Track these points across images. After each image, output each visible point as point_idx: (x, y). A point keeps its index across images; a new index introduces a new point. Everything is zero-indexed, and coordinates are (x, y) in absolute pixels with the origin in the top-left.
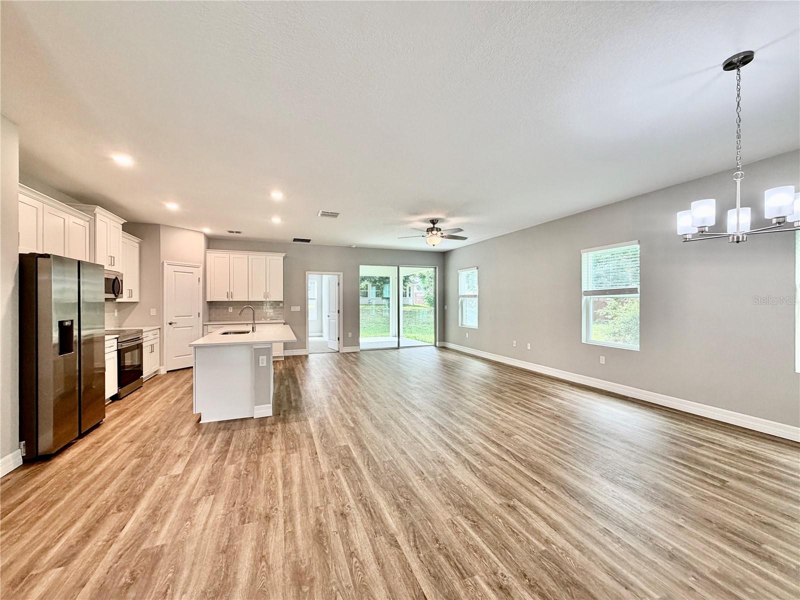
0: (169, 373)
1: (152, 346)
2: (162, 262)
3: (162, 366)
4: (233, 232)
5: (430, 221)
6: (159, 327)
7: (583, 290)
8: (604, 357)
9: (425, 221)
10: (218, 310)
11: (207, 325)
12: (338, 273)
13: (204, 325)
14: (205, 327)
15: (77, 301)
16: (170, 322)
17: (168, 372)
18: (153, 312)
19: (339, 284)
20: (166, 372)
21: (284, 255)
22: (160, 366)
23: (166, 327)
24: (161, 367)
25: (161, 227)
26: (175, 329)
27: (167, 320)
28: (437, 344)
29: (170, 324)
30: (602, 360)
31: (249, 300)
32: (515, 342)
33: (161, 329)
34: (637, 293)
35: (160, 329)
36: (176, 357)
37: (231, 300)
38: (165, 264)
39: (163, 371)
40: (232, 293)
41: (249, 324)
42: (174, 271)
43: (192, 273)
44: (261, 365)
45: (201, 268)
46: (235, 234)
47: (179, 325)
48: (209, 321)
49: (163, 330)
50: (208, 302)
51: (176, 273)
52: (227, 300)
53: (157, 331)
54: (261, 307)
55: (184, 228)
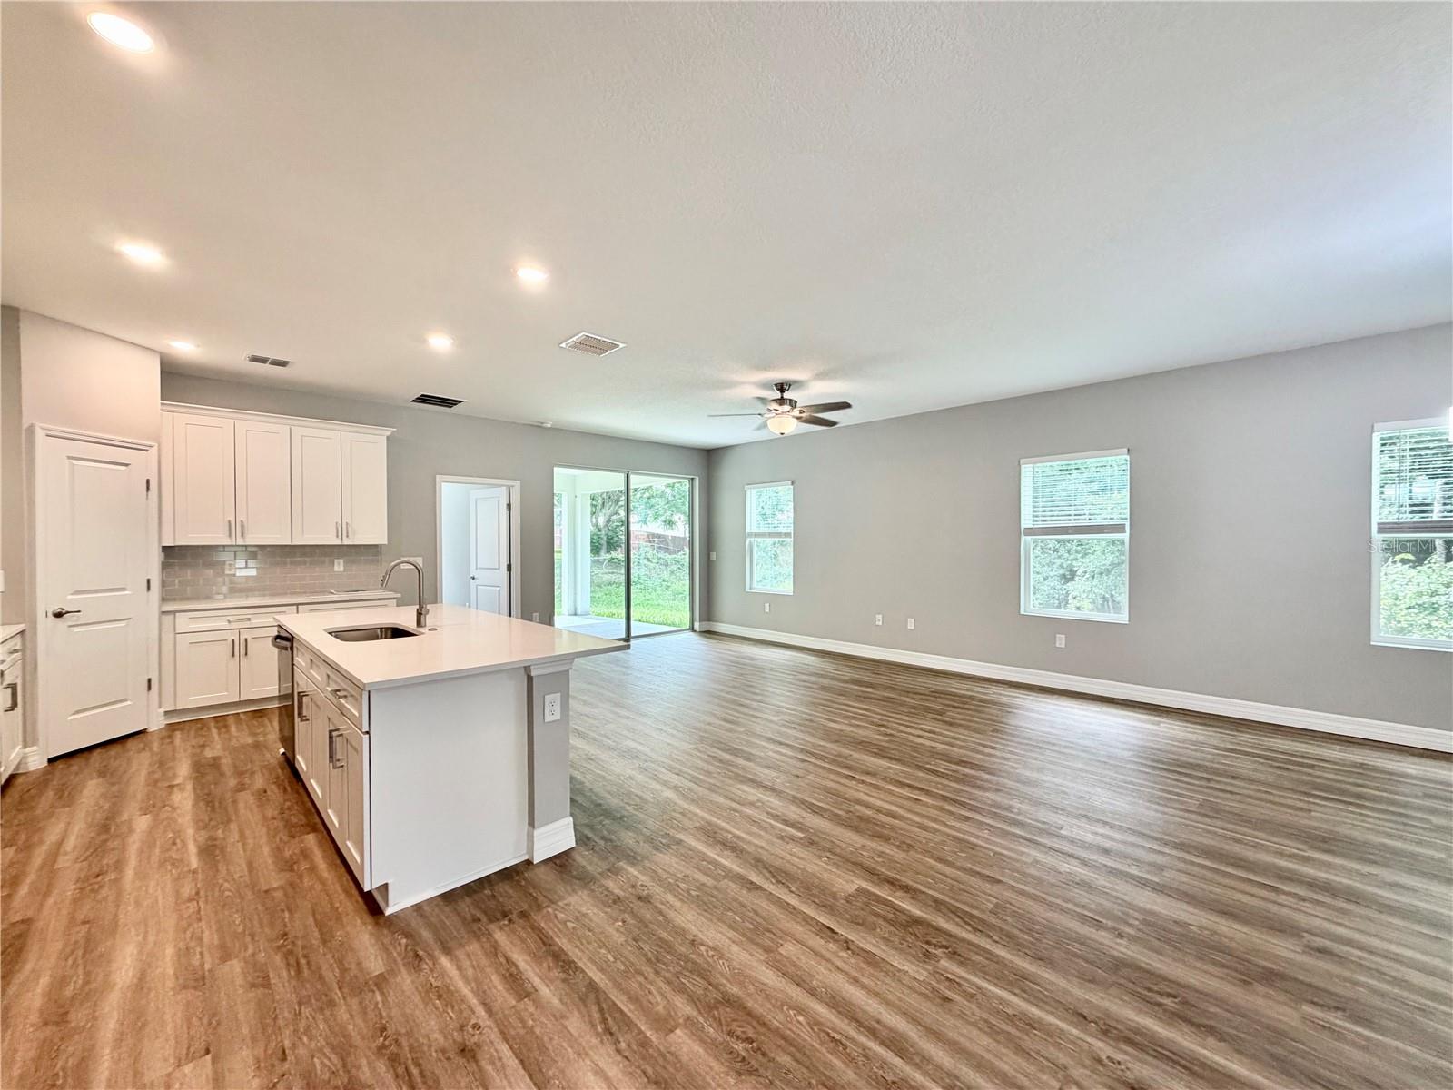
0: (60, 765)
2: (25, 426)
3: (35, 742)
4: (263, 361)
5: (776, 385)
6: (21, 627)
7: (1023, 526)
8: (1063, 636)
9: (765, 386)
10: (188, 571)
11: (174, 612)
12: (510, 482)
13: (163, 613)
14: (168, 619)
16: (56, 608)
17: (51, 761)
19: (509, 506)
20: (46, 764)
21: (386, 432)
22: (25, 746)
23: (45, 624)
24: (27, 750)
25: (22, 314)
26: (76, 630)
27: (46, 602)
28: (697, 626)
29: (59, 615)
30: (1061, 641)
31: (294, 543)
32: (879, 617)
33: (28, 634)
34: (1124, 532)
35: (22, 633)
36: (78, 712)
37: (240, 542)
38: (40, 435)
39: (36, 762)
40: (242, 526)
41: (297, 605)
42: (69, 458)
43: (127, 465)
44: (548, 718)
45: (154, 451)
46: (267, 365)
47: (82, 618)
48: (164, 600)
49: (35, 634)
50: (168, 551)
51: (75, 462)
52: (227, 542)
53: (18, 640)
54: (327, 559)
55: (107, 333)
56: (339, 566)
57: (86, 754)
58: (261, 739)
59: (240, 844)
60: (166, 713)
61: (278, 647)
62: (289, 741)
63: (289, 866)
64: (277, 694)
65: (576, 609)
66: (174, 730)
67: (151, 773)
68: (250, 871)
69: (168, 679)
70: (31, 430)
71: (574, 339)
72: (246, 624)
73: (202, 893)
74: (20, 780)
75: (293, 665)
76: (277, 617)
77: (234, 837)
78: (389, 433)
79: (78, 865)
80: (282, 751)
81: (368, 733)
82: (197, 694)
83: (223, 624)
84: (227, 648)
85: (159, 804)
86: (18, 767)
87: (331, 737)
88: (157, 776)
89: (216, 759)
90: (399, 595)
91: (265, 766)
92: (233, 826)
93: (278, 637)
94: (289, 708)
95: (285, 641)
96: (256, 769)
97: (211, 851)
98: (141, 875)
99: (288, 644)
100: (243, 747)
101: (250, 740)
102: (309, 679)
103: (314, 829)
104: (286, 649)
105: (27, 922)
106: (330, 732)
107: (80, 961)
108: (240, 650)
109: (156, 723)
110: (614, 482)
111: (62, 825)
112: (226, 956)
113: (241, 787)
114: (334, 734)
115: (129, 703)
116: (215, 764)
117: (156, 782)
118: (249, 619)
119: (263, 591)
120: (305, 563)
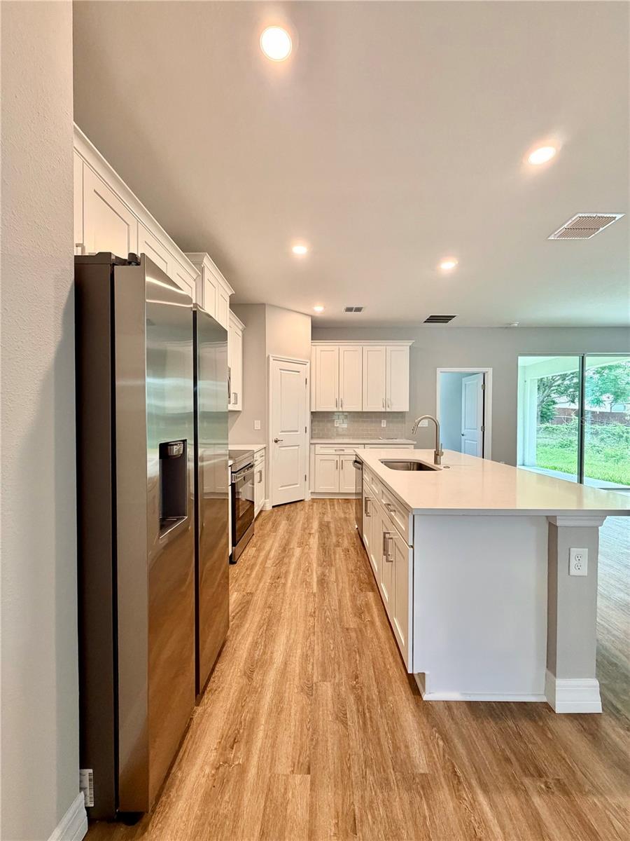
0: (275, 508)
1: (260, 472)
2: (267, 356)
3: (268, 498)
4: (351, 310)
6: (265, 445)
10: (321, 424)
11: (315, 444)
12: (484, 370)
13: (311, 444)
14: (313, 446)
15: (192, 410)
16: (275, 439)
17: (273, 507)
18: (258, 425)
19: (483, 386)
20: (271, 508)
21: (410, 343)
23: (272, 444)
24: (266, 500)
25: (267, 306)
26: (281, 449)
27: (272, 439)
29: (276, 441)
31: (364, 410)
33: (267, 448)
35: (265, 448)
36: (282, 487)
37: (340, 410)
38: (271, 359)
39: (269, 507)
40: (342, 401)
41: (364, 444)
42: (280, 369)
43: (299, 372)
44: (573, 571)
45: (308, 364)
46: (353, 313)
47: (284, 443)
48: (312, 438)
49: (269, 449)
50: (312, 413)
51: (282, 371)
52: (335, 410)
53: (263, 451)
54: (378, 420)
55: (292, 308)
56: (384, 424)
57: (283, 506)
58: (348, 516)
59: (335, 584)
60: (312, 493)
61: (356, 467)
62: (360, 521)
63: (359, 613)
64: (354, 492)
65: (524, 461)
66: (314, 502)
67: (304, 524)
68: (340, 608)
69: (312, 477)
70: (269, 357)
71: (565, 226)
72: (342, 453)
73: (317, 613)
74: (263, 514)
75: (362, 479)
76: (356, 450)
77: (333, 578)
78: (410, 344)
79: (272, 568)
80: (356, 527)
81: (412, 547)
82: (323, 487)
83: (332, 451)
84: (334, 464)
85: (305, 544)
86: (263, 508)
87: (384, 537)
88: (306, 526)
89: (328, 523)
90: (415, 443)
91: (349, 534)
92: (333, 570)
93: (356, 461)
94: (360, 503)
95: (359, 463)
96: (345, 534)
97: (322, 581)
98: (294, 587)
99: (360, 466)
100: (340, 519)
101: (343, 516)
102: (371, 489)
103: (373, 590)
104: (359, 469)
105: (251, 594)
106: (385, 533)
107: (264, 635)
108: (340, 466)
109: (308, 498)
110: (572, 364)
111: (271, 542)
112: (324, 677)
113: (338, 544)
114: (387, 536)
115: (298, 485)
116: (328, 525)
117: (306, 528)
118: (343, 450)
119: (349, 436)
120: (367, 421)
